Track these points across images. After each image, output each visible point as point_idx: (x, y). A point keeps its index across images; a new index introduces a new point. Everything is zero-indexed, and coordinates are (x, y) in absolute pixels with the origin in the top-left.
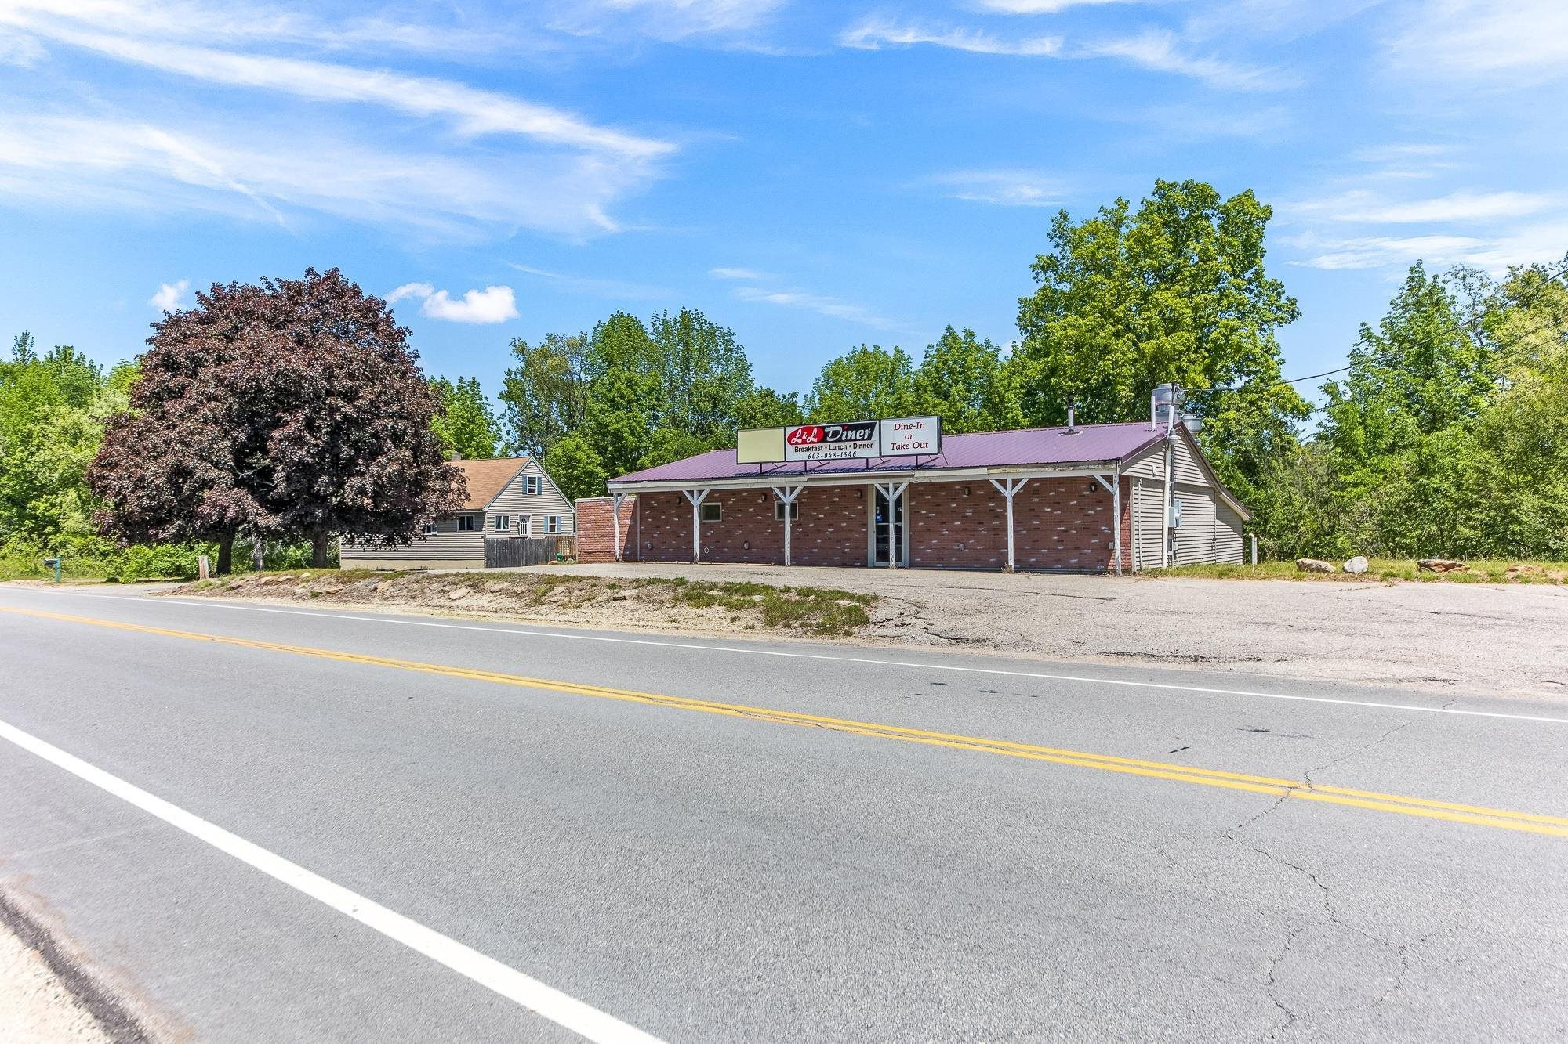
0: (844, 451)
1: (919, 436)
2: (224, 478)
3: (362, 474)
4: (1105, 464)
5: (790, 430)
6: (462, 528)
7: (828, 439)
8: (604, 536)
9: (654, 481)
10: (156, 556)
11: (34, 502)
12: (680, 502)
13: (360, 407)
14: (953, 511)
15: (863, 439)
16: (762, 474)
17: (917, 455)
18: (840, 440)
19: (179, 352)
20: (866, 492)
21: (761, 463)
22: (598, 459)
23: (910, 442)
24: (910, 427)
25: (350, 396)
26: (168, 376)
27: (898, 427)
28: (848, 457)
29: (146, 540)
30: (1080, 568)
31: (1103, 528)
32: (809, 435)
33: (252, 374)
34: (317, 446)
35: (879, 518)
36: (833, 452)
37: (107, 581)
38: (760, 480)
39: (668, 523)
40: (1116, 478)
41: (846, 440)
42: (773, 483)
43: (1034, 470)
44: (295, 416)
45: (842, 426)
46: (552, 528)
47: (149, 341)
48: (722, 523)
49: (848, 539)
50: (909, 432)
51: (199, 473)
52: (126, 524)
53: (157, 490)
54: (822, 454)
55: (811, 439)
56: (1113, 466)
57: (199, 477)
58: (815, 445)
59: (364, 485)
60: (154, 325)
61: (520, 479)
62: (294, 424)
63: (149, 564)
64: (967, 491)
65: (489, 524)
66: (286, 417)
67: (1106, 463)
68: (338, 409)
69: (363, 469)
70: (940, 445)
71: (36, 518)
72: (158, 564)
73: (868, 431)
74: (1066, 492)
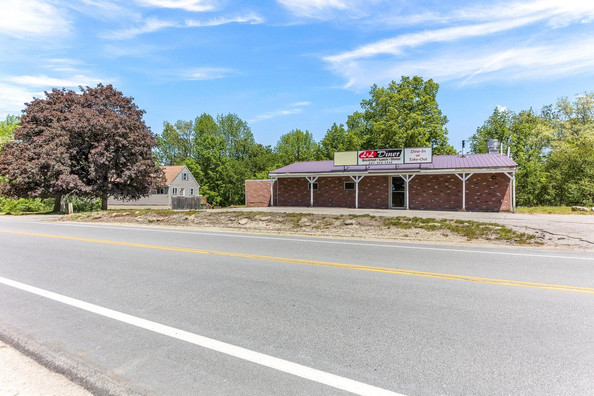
0: (386, 161)
1: (423, 155)
2: (66, 170)
3: (129, 169)
4: (511, 168)
5: (360, 152)
6: (158, 193)
7: (379, 156)
8: (259, 196)
9: (292, 173)
10: (18, 204)
12: (298, 182)
14: (429, 187)
15: (396, 156)
16: (345, 170)
17: (420, 163)
18: (385, 156)
19: (40, 116)
20: (388, 179)
21: (344, 166)
22: (200, 168)
23: (419, 158)
24: (418, 152)
25: (124, 136)
26: (34, 126)
27: (413, 151)
28: (388, 164)
29: (26, 197)
30: (487, 210)
31: (498, 194)
32: (370, 154)
33: (81, 125)
35: (393, 189)
36: (381, 162)
37: (6, 214)
38: (345, 173)
39: (292, 190)
40: (514, 174)
41: (387, 157)
42: (350, 174)
43: (477, 170)
44: (101, 144)
45: (386, 151)
46: (192, 193)
47: (23, 111)
48: (318, 191)
49: (379, 198)
50: (418, 154)
51: (56, 167)
52: (16, 189)
53: (32, 175)
54: (376, 162)
55: (370, 156)
56: (515, 169)
57: (56, 169)
58: (372, 159)
59: (131, 174)
60: (26, 104)
61: (181, 174)
62: (100, 148)
63: (15, 207)
64: (436, 178)
65: (170, 191)
66: (96, 144)
68: (120, 142)
69: (130, 167)
70: (432, 159)
72: (19, 206)
73: (398, 153)
74: (481, 179)
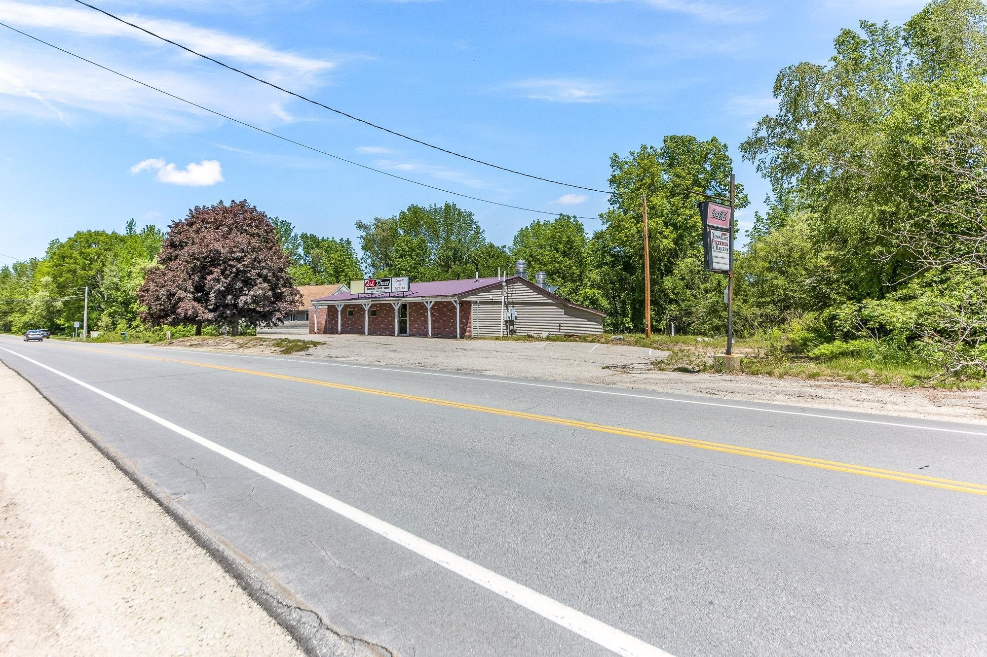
0: (382, 290)
1: (403, 284)
2: (188, 297)
3: (246, 295)
5: (366, 281)
7: (377, 285)
11: (132, 305)
13: (245, 265)
15: (387, 285)
16: (359, 298)
17: (403, 292)
18: (380, 285)
19: (177, 239)
21: (358, 294)
23: (400, 286)
24: (400, 281)
25: (240, 260)
26: (172, 250)
27: (397, 280)
28: (383, 292)
34: (226, 283)
35: (401, 316)
36: (378, 290)
37: (145, 342)
38: (358, 301)
40: (457, 302)
41: (382, 286)
42: (362, 302)
43: (435, 298)
45: (381, 280)
48: (353, 318)
49: (391, 325)
50: (399, 283)
51: (178, 295)
52: (152, 317)
53: (163, 301)
54: (375, 291)
55: (372, 285)
56: (456, 297)
57: (178, 297)
58: (373, 287)
59: (247, 299)
62: (217, 272)
66: (213, 270)
67: (453, 296)
68: (235, 266)
69: (247, 292)
70: (409, 288)
71: (133, 313)
73: (388, 282)
